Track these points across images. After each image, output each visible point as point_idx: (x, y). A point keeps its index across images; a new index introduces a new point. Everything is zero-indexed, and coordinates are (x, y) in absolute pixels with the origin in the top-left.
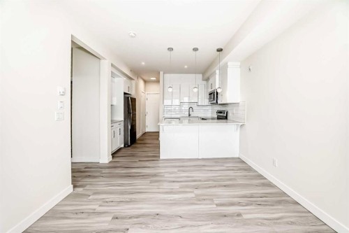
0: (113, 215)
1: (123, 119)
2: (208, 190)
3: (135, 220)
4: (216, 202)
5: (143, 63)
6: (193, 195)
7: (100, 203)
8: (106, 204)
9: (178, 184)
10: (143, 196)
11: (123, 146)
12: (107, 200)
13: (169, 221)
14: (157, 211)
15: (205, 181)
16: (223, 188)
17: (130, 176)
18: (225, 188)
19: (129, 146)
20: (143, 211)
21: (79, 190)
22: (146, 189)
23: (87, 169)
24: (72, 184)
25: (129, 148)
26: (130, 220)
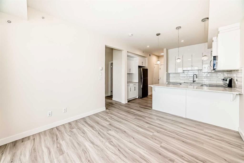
0: (110, 123)
1: (138, 82)
2: (165, 137)
3: (116, 129)
4: (162, 145)
5: (148, 46)
6: (151, 134)
7: (109, 117)
8: (111, 119)
9: (148, 125)
10: (126, 122)
11: (138, 97)
12: (113, 118)
13: (127, 137)
14: (126, 130)
15: (170, 132)
16: (180, 142)
17: (128, 112)
18: (182, 143)
19: (141, 98)
20: (121, 128)
21: (108, 110)
22: (130, 120)
23: (115, 104)
24: (105, 107)
25: (141, 99)
26: (114, 128)
